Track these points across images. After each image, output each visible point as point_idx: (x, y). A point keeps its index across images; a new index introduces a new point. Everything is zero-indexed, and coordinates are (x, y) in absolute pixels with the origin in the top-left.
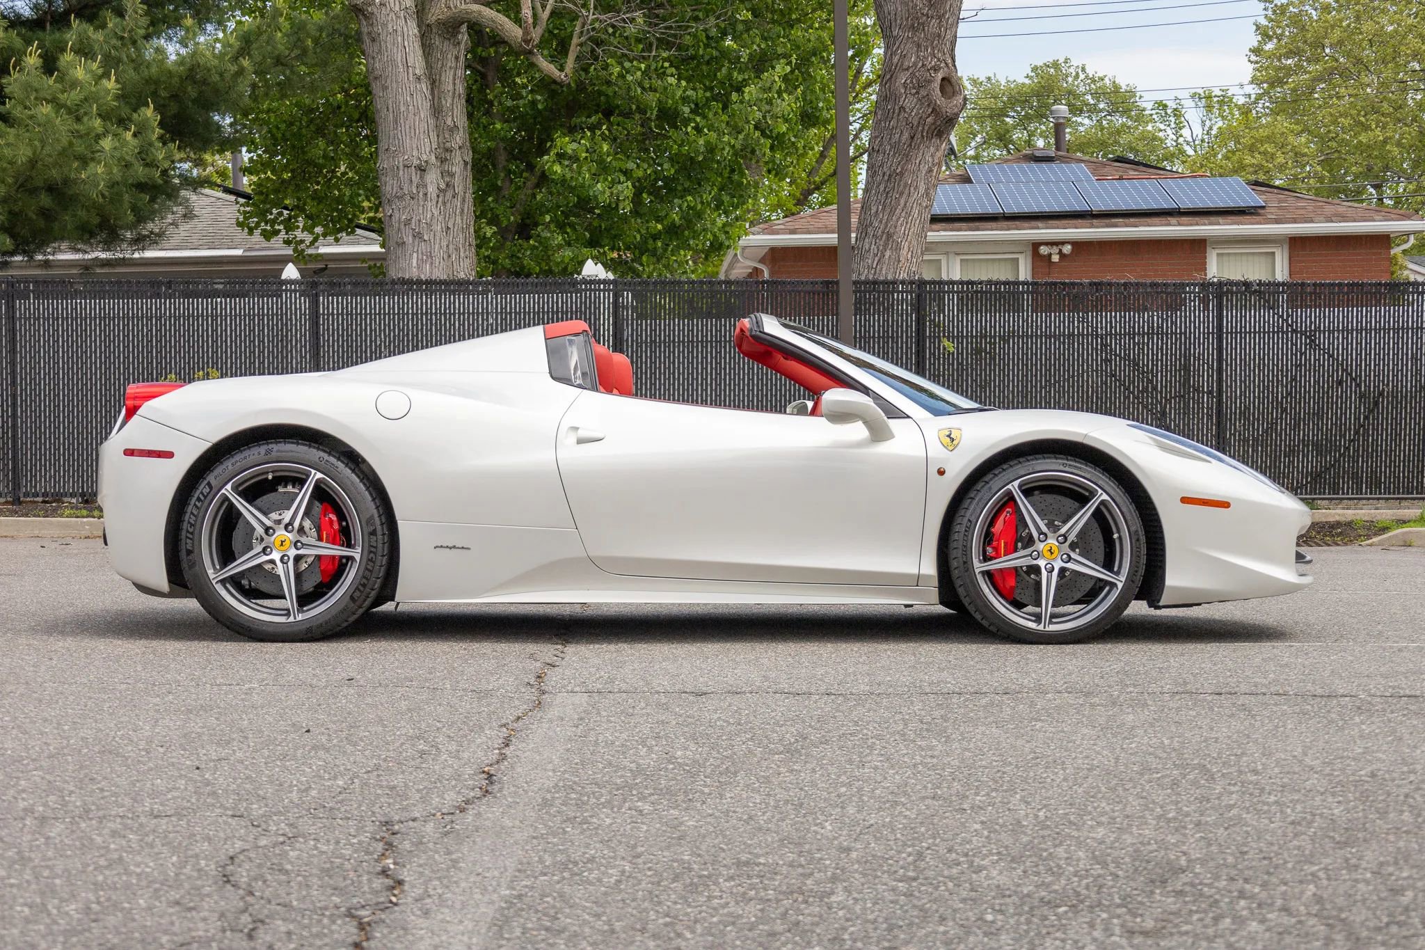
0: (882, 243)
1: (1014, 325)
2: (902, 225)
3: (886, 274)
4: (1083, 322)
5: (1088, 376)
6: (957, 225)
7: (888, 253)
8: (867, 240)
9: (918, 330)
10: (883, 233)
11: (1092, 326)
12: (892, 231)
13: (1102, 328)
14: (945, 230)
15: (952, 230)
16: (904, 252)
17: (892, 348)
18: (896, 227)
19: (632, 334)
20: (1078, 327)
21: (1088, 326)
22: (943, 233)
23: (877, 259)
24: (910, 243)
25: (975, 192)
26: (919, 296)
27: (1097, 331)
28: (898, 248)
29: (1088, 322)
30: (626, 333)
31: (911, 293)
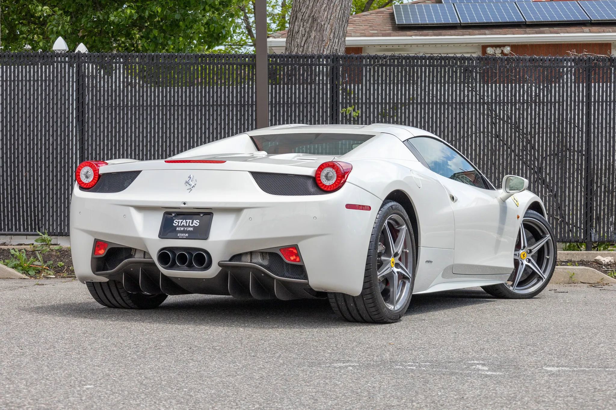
0: (308, 25)
1: (413, 93)
2: (325, 10)
3: (312, 50)
4: (472, 91)
5: (476, 137)
6: (426, 32)
7: (313, 34)
8: (296, 23)
9: (332, 97)
10: (309, 17)
11: (480, 95)
12: (316, 15)
13: (488, 96)
14: (416, 35)
15: (421, 35)
16: (327, 33)
17: (311, 111)
18: (319, 12)
19: (92, 99)
20: (468, 95)
21: (476, 94)
22: (414, 37)
23: (304, 39)
24: (332, 25)
25: (443, 9)
26: (332, 69)
27: (484, 99)
28: (321, 29)
29: (476, 91)
30: (87, 98)
31: (327, 65)
